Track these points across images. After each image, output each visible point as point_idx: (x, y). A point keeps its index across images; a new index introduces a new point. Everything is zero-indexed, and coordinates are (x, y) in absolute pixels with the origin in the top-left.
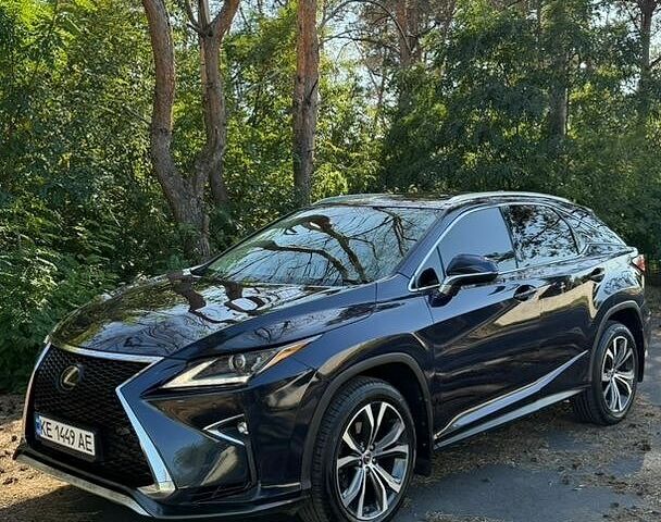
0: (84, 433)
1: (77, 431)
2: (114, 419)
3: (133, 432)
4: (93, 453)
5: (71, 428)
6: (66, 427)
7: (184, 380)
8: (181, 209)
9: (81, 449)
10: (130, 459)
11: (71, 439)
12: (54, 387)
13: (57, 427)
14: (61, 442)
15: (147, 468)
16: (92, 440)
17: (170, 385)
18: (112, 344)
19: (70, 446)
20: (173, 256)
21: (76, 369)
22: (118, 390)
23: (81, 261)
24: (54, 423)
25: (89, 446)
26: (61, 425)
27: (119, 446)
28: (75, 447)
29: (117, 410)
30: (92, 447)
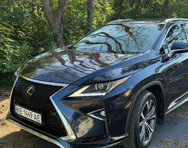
0: (37, 114)
1: (33, 113)
2: (49, 109)
3: (58, 114)
4: (41, 122)
5: (30, 112)
6: (28, 111)
7: (78, 94)
8: (53, 25)
9: (35, 120)
10: (56, 125)
11: (31, 116)
12: (23, 94)
13: (24, 111)
14: (26, 116)
15: (64, 129)
16: (40, 117)
17: (72, 96)
18: (42, 77)
19: (30, 118)
20: (51, 42)
21: (31, 88)
22: (51, 98)
23: (21, 43)
24: (23, 109)
25: (39, 119)
26: (26, 110)
27: (51, 120)
28: (33, 119)
29: (50, 105)
30: (40, 120)
